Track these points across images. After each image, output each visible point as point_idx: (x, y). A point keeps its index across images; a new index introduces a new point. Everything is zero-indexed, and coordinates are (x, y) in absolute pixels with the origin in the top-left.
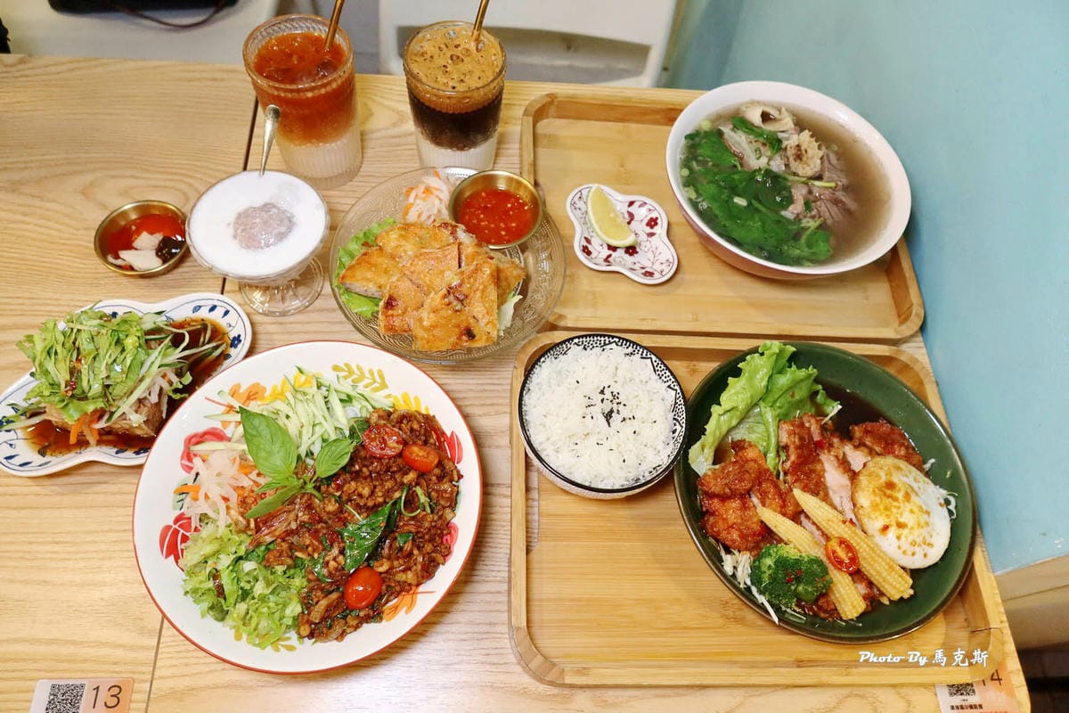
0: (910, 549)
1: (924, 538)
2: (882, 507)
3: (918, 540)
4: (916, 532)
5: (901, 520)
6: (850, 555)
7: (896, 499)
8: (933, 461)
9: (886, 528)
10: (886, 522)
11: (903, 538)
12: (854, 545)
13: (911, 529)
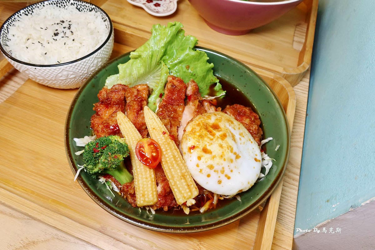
0: (207, 171)
1: (223, 168)
2: (198, 134)
3: (216, 167)
4: (217, 160)
5: (208, 148)
6: (154, 154)
7: (213, 135)
8: (271, 139)
9: (193, 147)
10: (196, 144)
11: (203, 159)
12: (163, 150)
13: (214, 157)
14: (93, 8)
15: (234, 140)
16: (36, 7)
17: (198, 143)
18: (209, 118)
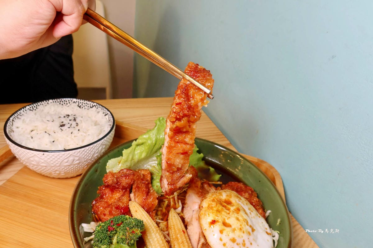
0: (230, 244)
1: (244, 241)
2: (215, 209)
3: (238, 240)
4: (238, 233)
5: (227, 221)
7: (229, 209)
9: (213, 222)
11: (225, 233)
13: (234, 230)
14: (95, 105)
15: (246, 213)
16: (41, 104)
17: (217, 218)
18: (221, 194)
